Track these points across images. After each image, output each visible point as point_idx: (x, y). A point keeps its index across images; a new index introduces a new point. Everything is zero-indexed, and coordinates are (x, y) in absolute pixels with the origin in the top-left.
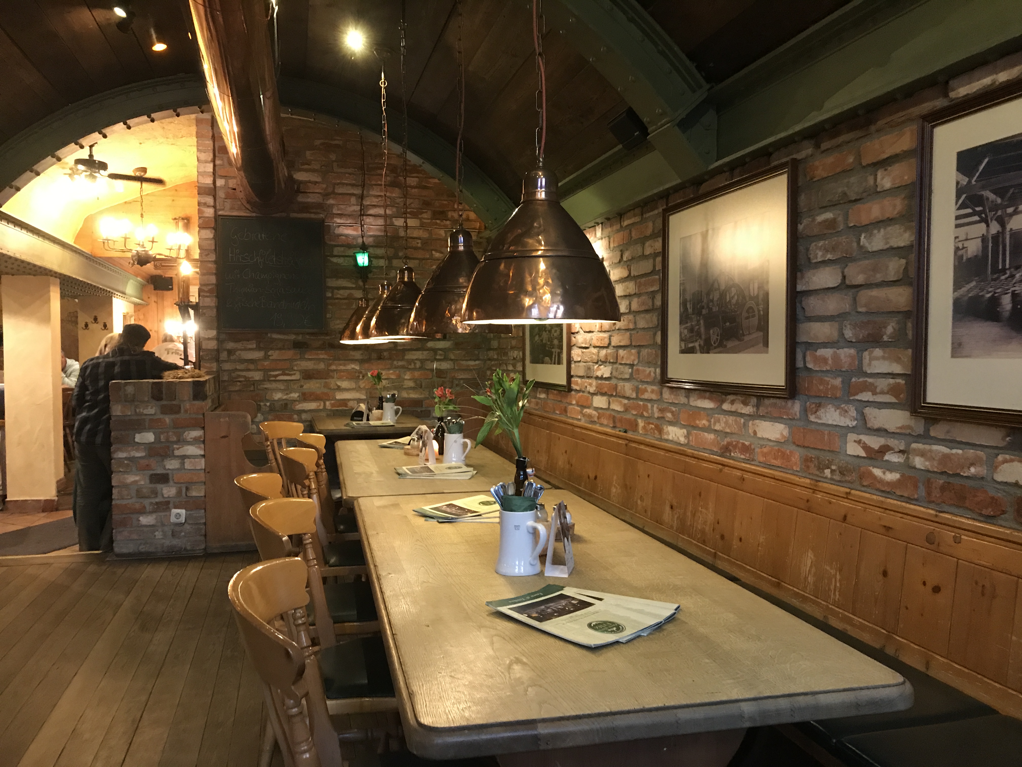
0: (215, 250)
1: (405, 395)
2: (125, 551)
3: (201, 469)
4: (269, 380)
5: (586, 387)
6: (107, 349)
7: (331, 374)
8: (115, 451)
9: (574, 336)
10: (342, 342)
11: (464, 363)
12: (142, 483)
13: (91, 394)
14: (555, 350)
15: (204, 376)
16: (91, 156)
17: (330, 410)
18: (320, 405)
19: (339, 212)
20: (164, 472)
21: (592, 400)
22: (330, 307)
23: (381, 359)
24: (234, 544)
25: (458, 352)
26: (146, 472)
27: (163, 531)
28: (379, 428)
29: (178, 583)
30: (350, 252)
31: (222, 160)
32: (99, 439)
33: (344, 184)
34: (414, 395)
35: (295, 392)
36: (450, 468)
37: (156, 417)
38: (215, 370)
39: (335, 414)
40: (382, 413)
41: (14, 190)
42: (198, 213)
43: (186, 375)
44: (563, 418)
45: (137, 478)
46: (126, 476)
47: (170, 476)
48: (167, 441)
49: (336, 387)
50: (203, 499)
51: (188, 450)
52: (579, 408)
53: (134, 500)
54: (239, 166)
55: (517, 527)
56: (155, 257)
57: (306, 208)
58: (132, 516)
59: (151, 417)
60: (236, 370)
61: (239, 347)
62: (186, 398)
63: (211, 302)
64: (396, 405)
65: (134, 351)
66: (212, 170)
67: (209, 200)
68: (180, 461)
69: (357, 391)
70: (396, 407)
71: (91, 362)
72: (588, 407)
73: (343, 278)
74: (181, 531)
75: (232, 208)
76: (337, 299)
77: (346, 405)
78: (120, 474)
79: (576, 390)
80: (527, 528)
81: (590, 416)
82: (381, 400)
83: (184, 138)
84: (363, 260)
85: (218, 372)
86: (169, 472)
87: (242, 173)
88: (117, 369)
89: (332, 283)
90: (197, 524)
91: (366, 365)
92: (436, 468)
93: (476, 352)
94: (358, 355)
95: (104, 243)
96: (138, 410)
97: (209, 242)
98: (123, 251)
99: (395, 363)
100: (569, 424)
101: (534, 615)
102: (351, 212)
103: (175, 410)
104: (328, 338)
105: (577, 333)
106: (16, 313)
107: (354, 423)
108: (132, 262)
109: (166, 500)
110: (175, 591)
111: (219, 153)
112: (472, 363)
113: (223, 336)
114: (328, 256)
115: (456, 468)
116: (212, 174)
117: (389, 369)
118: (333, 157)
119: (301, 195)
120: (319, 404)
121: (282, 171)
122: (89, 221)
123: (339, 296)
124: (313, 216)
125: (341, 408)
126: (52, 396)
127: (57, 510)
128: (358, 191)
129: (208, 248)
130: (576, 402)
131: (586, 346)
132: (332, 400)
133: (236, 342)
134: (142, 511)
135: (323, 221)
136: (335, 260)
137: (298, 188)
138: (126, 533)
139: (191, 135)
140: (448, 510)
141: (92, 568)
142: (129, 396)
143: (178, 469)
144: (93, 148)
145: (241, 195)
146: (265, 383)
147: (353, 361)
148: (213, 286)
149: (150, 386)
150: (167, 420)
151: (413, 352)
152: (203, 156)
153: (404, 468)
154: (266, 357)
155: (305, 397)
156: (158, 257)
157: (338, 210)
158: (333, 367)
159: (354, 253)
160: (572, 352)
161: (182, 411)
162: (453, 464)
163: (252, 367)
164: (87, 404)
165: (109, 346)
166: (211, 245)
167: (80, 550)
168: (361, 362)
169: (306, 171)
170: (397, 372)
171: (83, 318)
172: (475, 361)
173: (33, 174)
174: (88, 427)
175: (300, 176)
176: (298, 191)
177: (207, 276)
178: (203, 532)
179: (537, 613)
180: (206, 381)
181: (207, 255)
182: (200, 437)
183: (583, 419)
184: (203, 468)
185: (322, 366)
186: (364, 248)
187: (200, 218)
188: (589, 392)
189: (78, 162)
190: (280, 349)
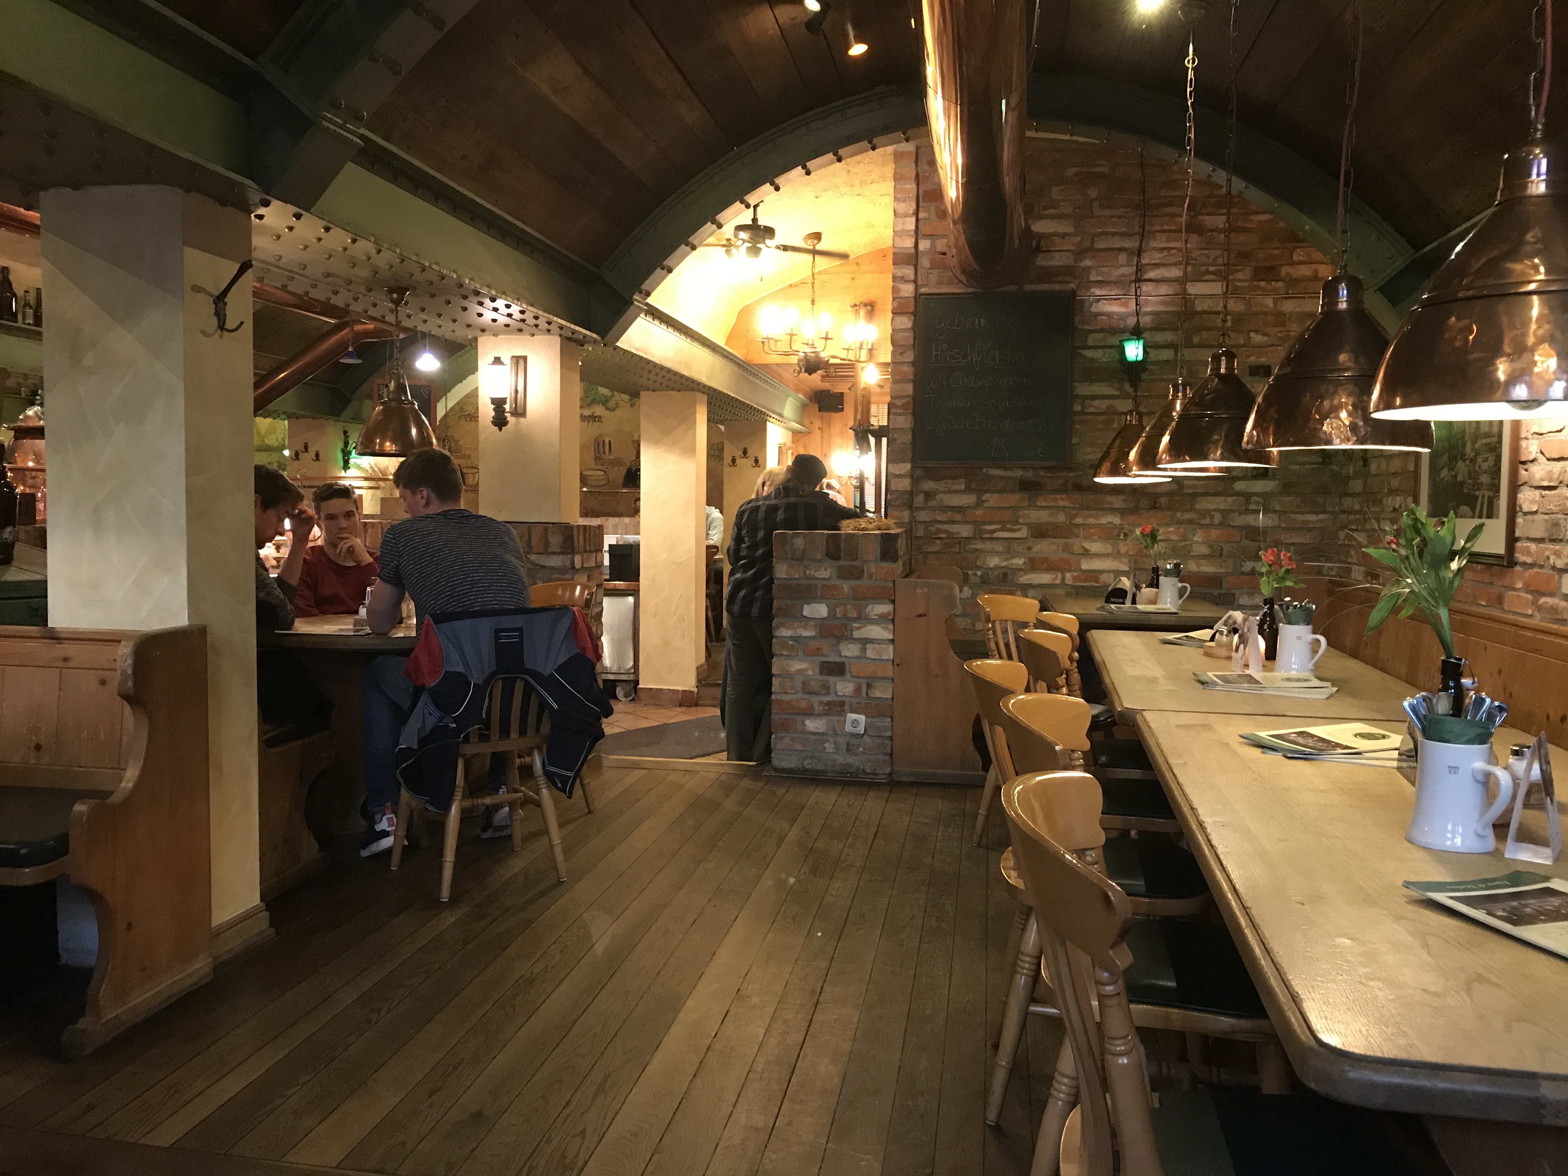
0: (914, 345)
1: (1192, 567)
2: (785, 765)
3: (887, 660)
4: (981, 538)
5: (1548, 558)
6: (766, 488)
7: (1076, 531)
8: (778, 627)
9: (1526, 467)
10: (1096, 480)
11: (1299, 517)
12: (810, 673)
13: (748, 548)
14: (1484, 494)
15: (893, 529)
16: (755, 220)
17: (1072, 586)
18: (1056, 578)
19: (1099, 278)
20: (838, 659)
21: (1560, 582)
22: (1077, 426)
23: (1155, 508)
24: (930, 771)
25: (1288, 499)
26: (815, 658)
27: (835, 743)
28: (1153, 617)
29: (857, 817)
30: (1114, 341)
31: (928, 211)
32: (755, 611)
33: (1108, 233)
34: (1208, 568)
35: (1020, 557)
36: (1288, 680)
37: (831, 583)
38: (906, 521)
39: (1080, 592)
40: (1157, 595)
41: (665, 271)
42: (893, 293)
43: (871, 526)
44: (1495, 613)
45: (804, 666)
46: (790, 662)
47: (847, 666)
48: (845, 616)
49: (1082, 551)
50: (890, 702)
51: (871, 631)
52: (1529, 596)
53: (799, 696)
54: (956, 217)
55: (1453, 770)
56: (828, 361)
57: (1049, 275)
58: (796, 717)
59: (825, 583)
60: (937, 521)
61: (941, 489)
62: (871, 557)
63: (905, 422)
64: (1181, 581)
65: (803, 491)
66: (913, 227)
67: (909, 272)
68: (860, 646)
69: (1115, 559)
70: (1180, 585)
71: (749, 505)
72: (1551, 595)
73: (1100, 381)
74: (858, 746)
75: (940, 283)
76: (1090, 414)
77: (1097, 580)
78: (783, 658)
79: (1524, 564)
80: (1474, 773)
81: (1554, 610)
82: (1156, 571)
83: (874, 185)
84: (1134, 351)
85: (910, 523)
86: (845, 660)
87: (960, 227)
88: (780, 515)
89: (1082, 389)
90: (879, 737)
91: (1131, 518)
92: (1264, 678)
93: (1320, 500)
94: (1118, 501)
95: (763, 343)
96: (807, 572)
97: (906, 334)
98: (787, 354)
99: (1179, 514)
100: (1507, 623)
101: (1500, 913)
102: (1117, 277)
103: (855, 574)
104: (1073, 474)
105: (1533, 461)
106: (656, 442)
107: (1113, 606)
108: (798, 369)
109: (841, 699)
110: (853, 827)
111: (924, 201)
112: (1312, 518)
113: (919, 472)
114: (1080, 348)
115: (1298, 680)
116: (913, 233)
117: (1169, 525)
118: (1093, 193)
119: (1042, 255)
120: (1054, 576)
121: (1019, 219)
122: (745, 314)
123: (1091, 410)
124: (1057, 287)
125: (1088, 584)
126: (694, 553)
127: (696, 705)
128: (1131, 244)
129: (903, 343)
130: (1524, 584)
131: (1552, 484)
132: (1075, 571)
133: (936, 480)
134: (809, 713)
135: (1074, 293)
136: (1089, 353)
137: (1038, 246)
138: (787, 740)
139: (884, 178)
140: (1300, 740)
141: (746, 783)
142: (797, 552)
143: (857, 657)
144: (758, 209)
145: (954, 262)
146: (976, 541)
147: (1112, 510)
148: (910, 399)
149: (825, 540)
150: (846, 587)
151: (1210, 498)
152: (903, 207)
153: (1210, 674)
154: (979, 503)
155: (1034, 565)
156: (832, 361)
157: (1098, 275)
158: (1079, 520)
159: (1121, 341)
160: (1521, 496)
161: (865, 576)
162: (1293, 674)
163: (958, 517)
164: (742, 562)
165: (768, 483)
166: (908, 338)
167: (728, 760)
168: (1123, 512)
169: (1052, 217)
170: (1181, 530)
171: (730, 450)
172: (1317, 513)
173: (688, 248)
174: (742, 593)
175: (1040, 227)
176: (1038, 250)
177: (901, 385)
178: (889, 750)
179: (1504, 910)
180: (898, 534)
181: (901, 354)
182: (889, 613)
183: (1538, 616)
184: (892, 658)
185: (1061, 518)
186: (1136, 333)
187: (894, 299)
188: (1554, 568)
189: (739, 228)
190: (999, 492)
